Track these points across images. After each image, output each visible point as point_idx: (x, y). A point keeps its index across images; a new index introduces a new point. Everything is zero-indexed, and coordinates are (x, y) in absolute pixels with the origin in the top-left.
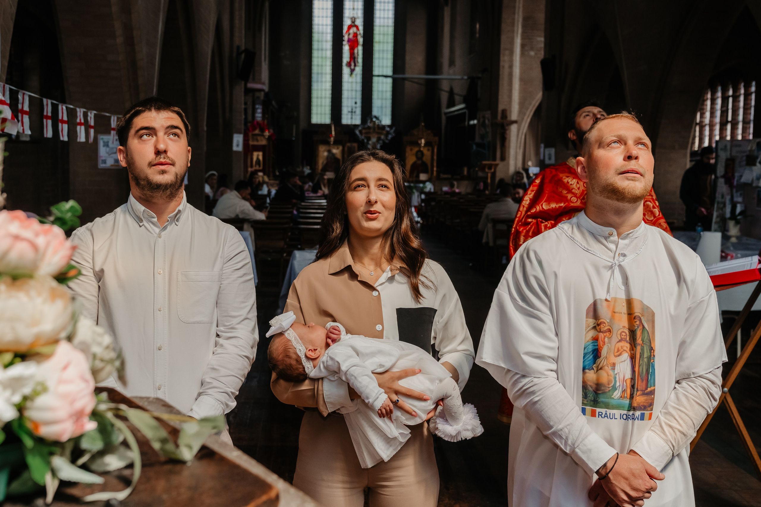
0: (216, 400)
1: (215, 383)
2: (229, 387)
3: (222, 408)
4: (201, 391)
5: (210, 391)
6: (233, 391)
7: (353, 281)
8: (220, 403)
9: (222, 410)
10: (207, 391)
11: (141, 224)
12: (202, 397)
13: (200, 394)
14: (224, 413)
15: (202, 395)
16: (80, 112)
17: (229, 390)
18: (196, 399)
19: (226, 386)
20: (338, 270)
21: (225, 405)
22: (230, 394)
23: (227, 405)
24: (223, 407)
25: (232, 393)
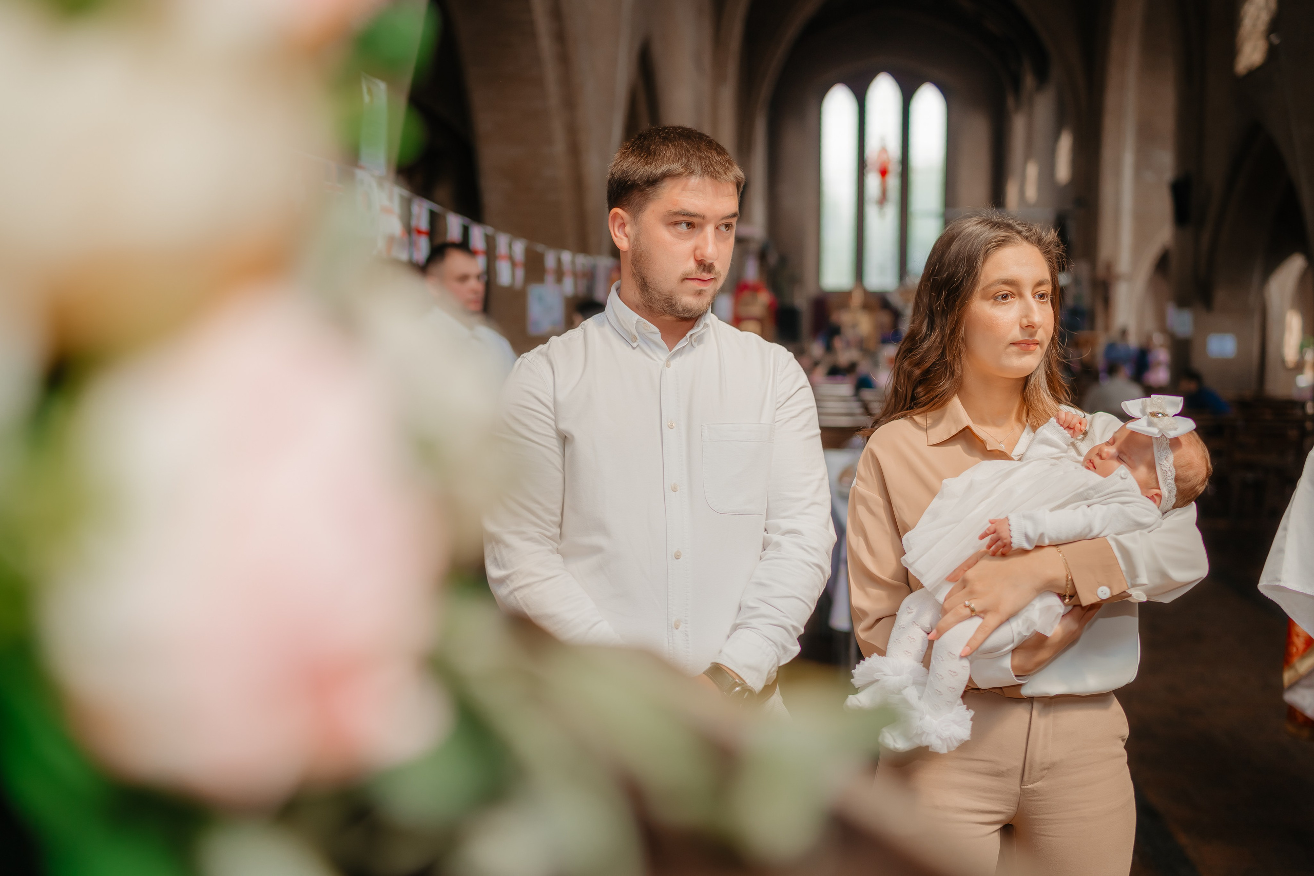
0: (764, 637)
1: (764, 609)
2: (787, 617)
3: (776, 653)
4: (738, 622)
5: (754, 622)
6: (795, 624)
7: (970, 456)
8: (772, 643)
9: (776, 658)
10: (749, 621)
11: (635, 345)
12: (739, 631)
13: (735, 627)
14: (779, 662)
15: (739, 628)
16: (502, 241)
17: (788, 622)
18: (729, 637)
19: (783, 614)
20: (946, 437)
21: (780, 648)
22: (791, 629)
23: (784, 648)
24: (777, 650)
25: (795, 628)
